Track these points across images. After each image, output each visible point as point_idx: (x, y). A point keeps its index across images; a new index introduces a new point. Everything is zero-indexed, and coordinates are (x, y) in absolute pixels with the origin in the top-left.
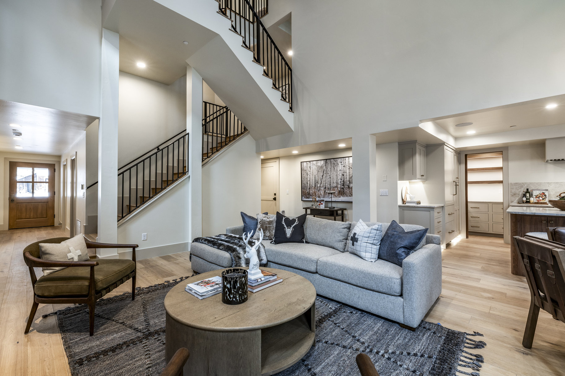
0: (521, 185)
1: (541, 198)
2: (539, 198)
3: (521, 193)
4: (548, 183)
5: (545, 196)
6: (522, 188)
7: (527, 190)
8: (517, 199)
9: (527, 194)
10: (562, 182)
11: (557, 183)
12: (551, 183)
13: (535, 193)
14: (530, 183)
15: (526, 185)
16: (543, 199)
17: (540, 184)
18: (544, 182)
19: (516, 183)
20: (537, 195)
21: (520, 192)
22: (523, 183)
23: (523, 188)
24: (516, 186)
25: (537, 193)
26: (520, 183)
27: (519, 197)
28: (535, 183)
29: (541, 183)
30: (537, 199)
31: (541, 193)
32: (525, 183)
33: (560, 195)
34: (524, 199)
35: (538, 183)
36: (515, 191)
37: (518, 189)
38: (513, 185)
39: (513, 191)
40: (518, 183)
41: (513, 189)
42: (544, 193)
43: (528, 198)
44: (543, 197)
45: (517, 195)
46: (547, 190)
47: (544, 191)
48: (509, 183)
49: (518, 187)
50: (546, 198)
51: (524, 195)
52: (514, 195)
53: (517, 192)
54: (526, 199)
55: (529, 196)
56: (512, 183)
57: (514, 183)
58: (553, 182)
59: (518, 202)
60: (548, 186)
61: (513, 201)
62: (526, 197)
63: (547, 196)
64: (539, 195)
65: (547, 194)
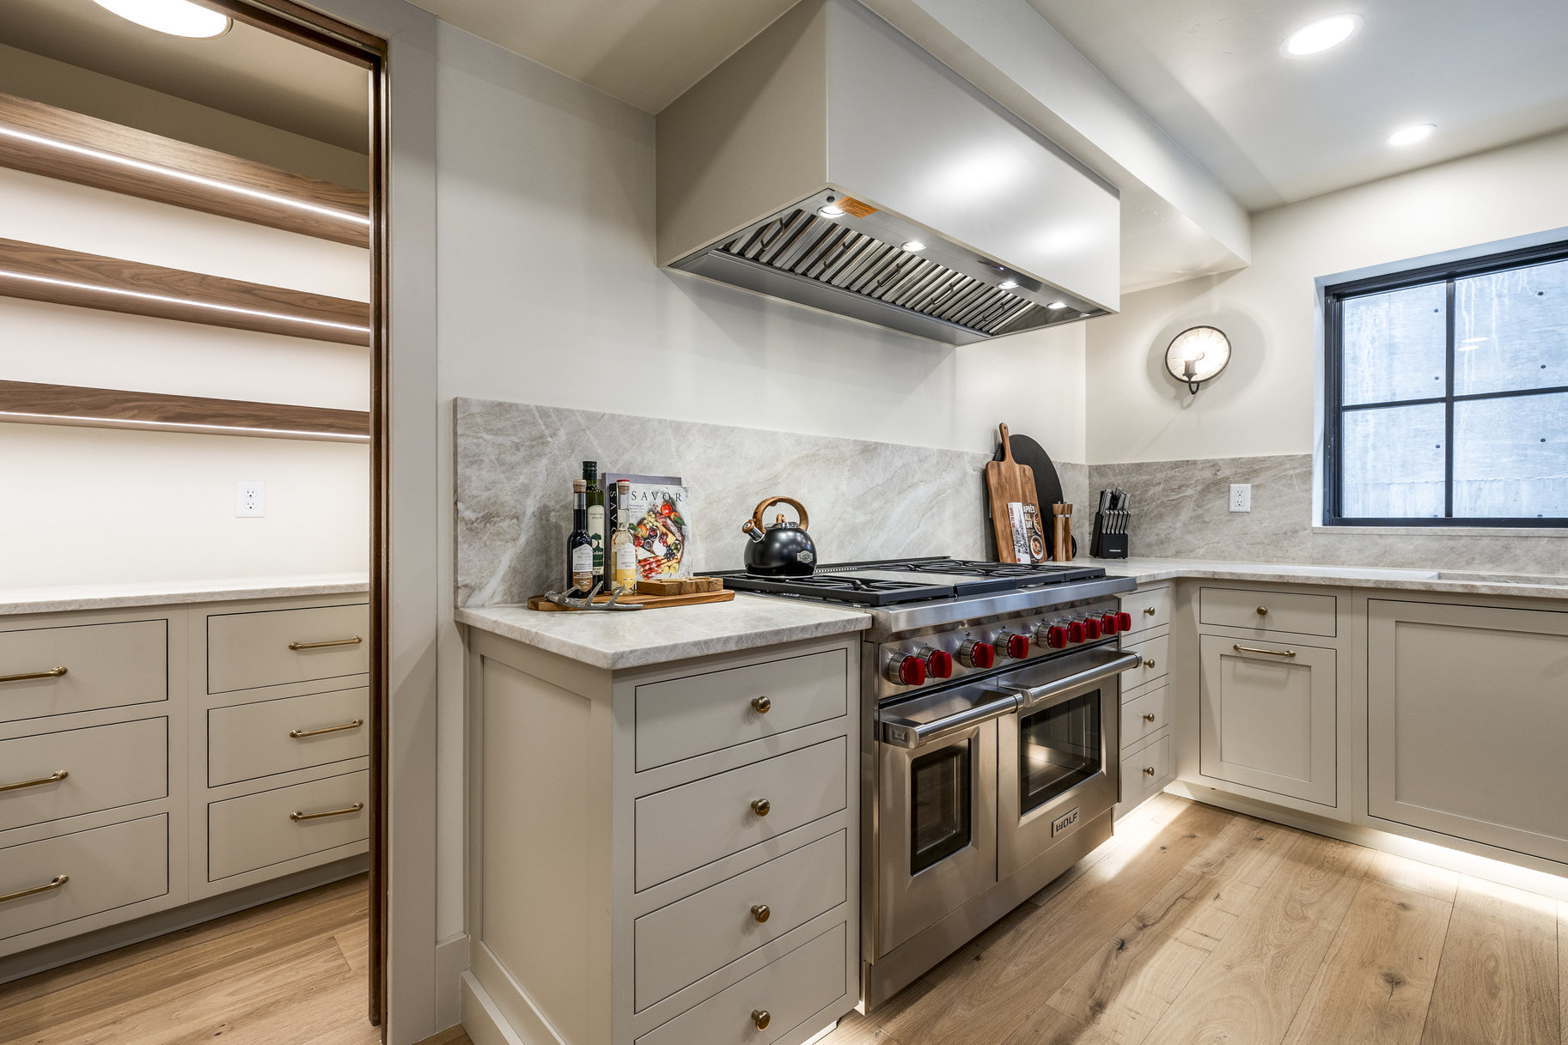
0: (526, 427)
1: (660, 548)
2: (649, 543)
3: (531, 506)
4: (677, 427)
5: (680, 530)
6: (540, 455)
7: (589, 469)
8: (508, 557)
9: (590, 509)
10: (733, 430)
11: (713, 432)
12: (689, 426)
13: (637, 504)
14: (590, 417)
15: (562, 434)
16: (670, 555)
17: (636, 429)
18: (660, 421)
19: (500, 404)
20: (641, 523)
21: (525, 490)
22: (544, 413)
23: (545, 461)
24: (499, 432)
25: (640, 501)
26: (528, 410)
27: (522, 540)
28: (613, 417)
29: (644, 422)
30: (643, 554)
31: (659, 502)
32: (558, 411)
33: (758, 521)
34: (584, 559)
35: (631, 421)
36: (494, 483)
37: (512, 467)
38: (479, 420)
39: (476, 480)
40: (511, 405)
41: (476, 461)
42: (670, 505)
43: (602, 546)
44: (671, 540)
45: (505, 524)
46: (677, 481)
47: (672, 490)
48: (446, 396)
49: (517, 447)
50: (682, 542)
51: (580, 518)
52: (487, 518)
53: (507, 496)
54: (595, 557)
55: (601, 532)
56: (465, 401)
57: (483, 404)
58: (694, 425)
59: (515, 590)
60: (677, 450)
61: (472, 589)
62: (590, 544)
63: (689, 528)
64: (651, 521)
65: (681, 507)
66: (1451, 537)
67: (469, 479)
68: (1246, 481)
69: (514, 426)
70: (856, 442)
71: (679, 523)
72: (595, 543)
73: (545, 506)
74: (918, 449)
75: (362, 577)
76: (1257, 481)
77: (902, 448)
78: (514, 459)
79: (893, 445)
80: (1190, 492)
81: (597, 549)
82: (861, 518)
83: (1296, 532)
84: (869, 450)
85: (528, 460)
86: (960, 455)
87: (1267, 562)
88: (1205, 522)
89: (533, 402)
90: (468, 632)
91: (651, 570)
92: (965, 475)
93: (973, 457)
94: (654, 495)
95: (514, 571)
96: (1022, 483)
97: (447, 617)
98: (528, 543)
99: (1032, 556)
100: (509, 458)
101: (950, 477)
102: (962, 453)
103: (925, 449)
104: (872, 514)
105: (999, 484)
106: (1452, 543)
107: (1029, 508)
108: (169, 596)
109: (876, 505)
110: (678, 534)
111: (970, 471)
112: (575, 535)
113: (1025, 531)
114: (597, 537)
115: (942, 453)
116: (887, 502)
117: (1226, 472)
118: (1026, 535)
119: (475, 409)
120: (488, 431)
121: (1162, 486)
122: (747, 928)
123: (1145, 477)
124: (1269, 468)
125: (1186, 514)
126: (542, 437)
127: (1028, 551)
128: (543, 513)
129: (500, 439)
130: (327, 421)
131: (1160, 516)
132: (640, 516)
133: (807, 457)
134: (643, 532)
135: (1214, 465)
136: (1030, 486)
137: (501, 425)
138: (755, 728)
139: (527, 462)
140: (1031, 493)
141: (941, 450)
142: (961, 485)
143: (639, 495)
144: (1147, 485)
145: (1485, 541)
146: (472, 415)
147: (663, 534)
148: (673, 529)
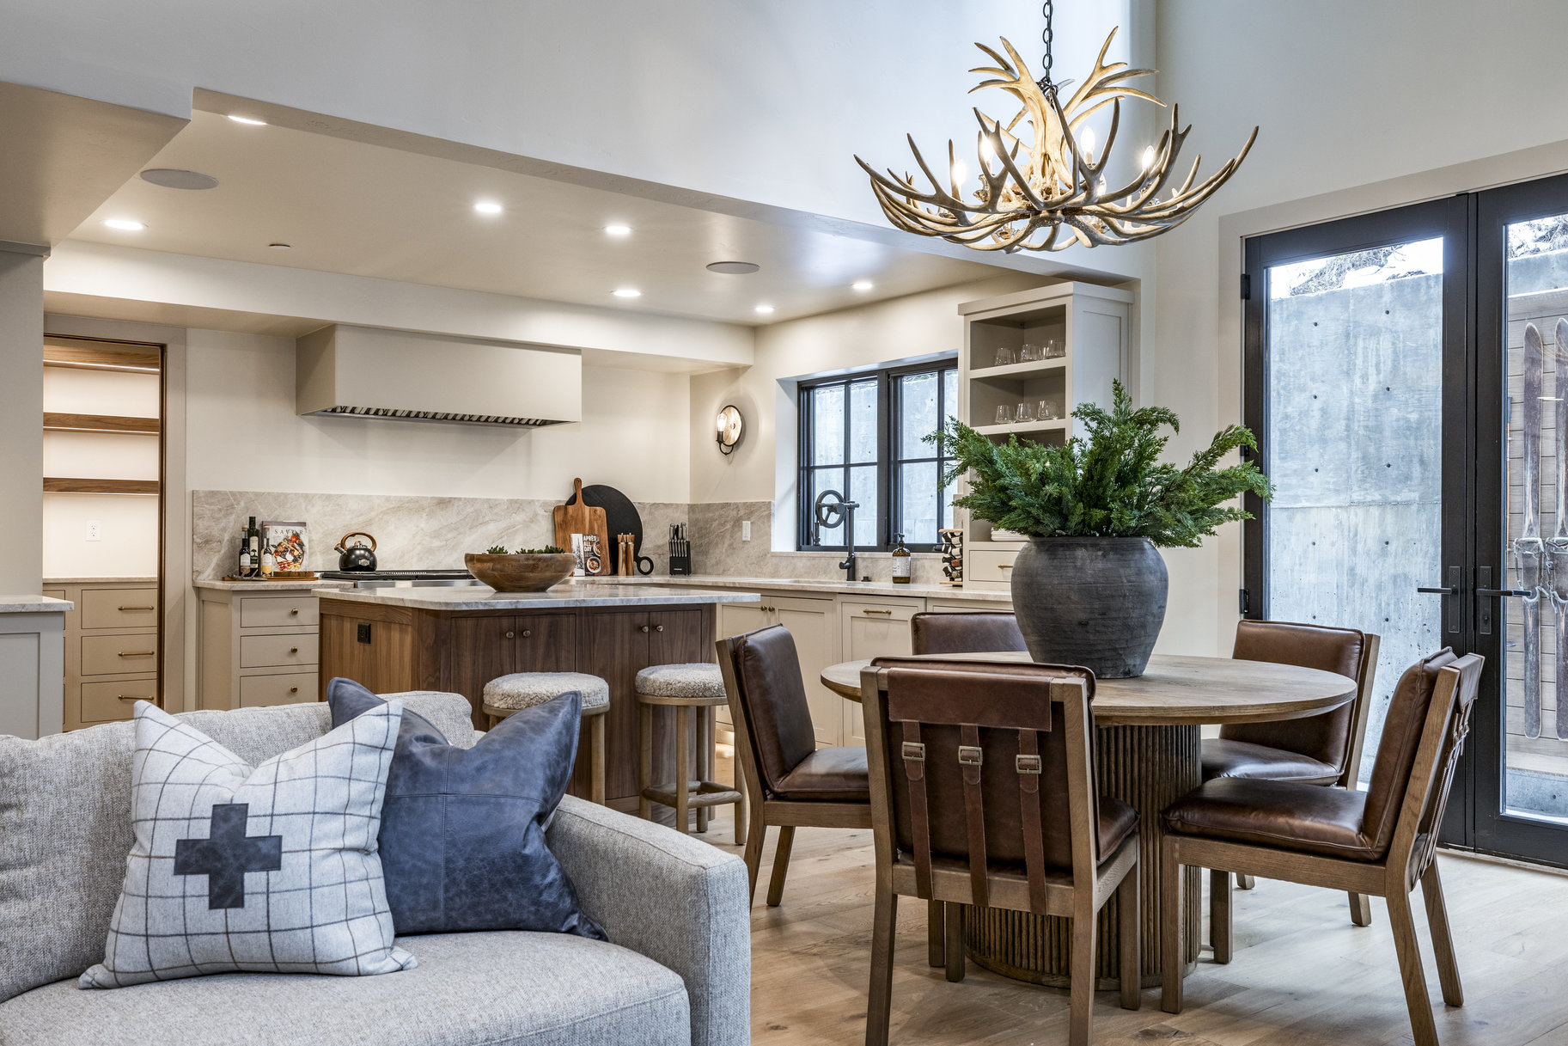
0: (224, 501)
1: (289, 557)
2: (283, 554)
3: (227, 537)
4: (306, 496)
5: (302, 548)
6: (231, 513)
7: (252, 520)
8: (215, 560)
9: (251, 538)
10: (341, 496)
11: (329, 497)
12: (314, 496)
13: (276, 535)
14: (257, 495)
15: (242, 504)
16: (295, 560)
17: (282, 499)
18: (295, 494)
19: (213, 492)
20: (279, 545)
21: (224, 529)
22: (233, 494)
23: (234, 516)
24: (212, 504)
25: (279, 534)
26: (226, 493)
27: (223, 552)
28: (269, 493)
29: (286, 495)
30: (280, 559)
31: (290, 535)
32: (240, 493)
33: (343, 544)
34: (246, 560)
35: (279, 495)
36: (209, 526)
37: (218, 519)
38: (203, 499)
39: (202, 525)
40: (218, 492)
41: (201, 517)
42: (296, 536)
43: (257, 554)
44: (296, 553)
45: (214, 545)
46: (303, 524)
47: (297, 529)
48: (189, 489)
49: (220, 510)
50: (303, 554)
51: (246, 543)
52: (207, 542)
53: (216, 532)
54: (251, 560)
55: (257, 549)
56: (197, 491)
57: (205, 492)
58: (317, 494)
59: (219, 574)
60: (306, 508)
61: (199, 573)
62: (249, 554)
63: (306, 548)
64: (285, 544)
65: (304, 538)
66: (814, 558)
67: (198, 525)
68: (748, 519)
69: (219, 501)
70: (432, 498)
71: (301, 545)
72: (252, 554)
73: (234, 537)
74: (488, 500)
75: (155, 575)
76: (753, 519)
77: (474, 500)
78: (219, 516)
79: (465, 499)
80: (728, 526)
81: (254, 556)
82: (436, 543)
83: (766, 555)
84: (443, 503)
85: (225, 516)
86: (530, 502)
87: (756, 576)
88: (734, 549)
89: (227, 489)
90: (198, 590)
91: (284, 567)
92: (536, 515)
93: (545, 504)
94: (287, 531)
95: (218, 565)
96: (590, 520)
97: (189, 585)
98: (225, 553)
99: (587, 570)
100: (217, 515)
101: (520, 517)
102: (533, 501)
103: (496, 500)
104: (447, 541)
105: (563, 521)
106: (813, 562)
107: (590, 538)
108: (66, 579)
109: (449, 536)
110: (300, 551)
111: (542, 512)
112: (242, 549)
113: (582, 553)
114: (254, 551)
115: (512, 502)
116: (460, 534)
117: (742, 512)
118: (583, 556)
119: (201, 495)
120: (207, 504)
121: (717, 522)
122: (288, 695)
123: (711, 515)
124: (757, 511)
125: (727, 542)
126: (233, 505)
127: (584, 566)
128: (232, 540)
129: (212, 507)
130: (136, 487)
131: (717, 544)
132: (279, 541)
133: (394, 508)
134: (280, 549)
135: (737, 506)
136: (599, 522)
137: (213, 501)
138: (293, 621)
139: (225, 517)
140: (600, 527)
141: (512, 500)
142: (532, 522)
143: (279, 531)
144: (713, 520)
145: (823, 560)
146: (200, 497)
147: (292, 550)
148: (298, 548)
